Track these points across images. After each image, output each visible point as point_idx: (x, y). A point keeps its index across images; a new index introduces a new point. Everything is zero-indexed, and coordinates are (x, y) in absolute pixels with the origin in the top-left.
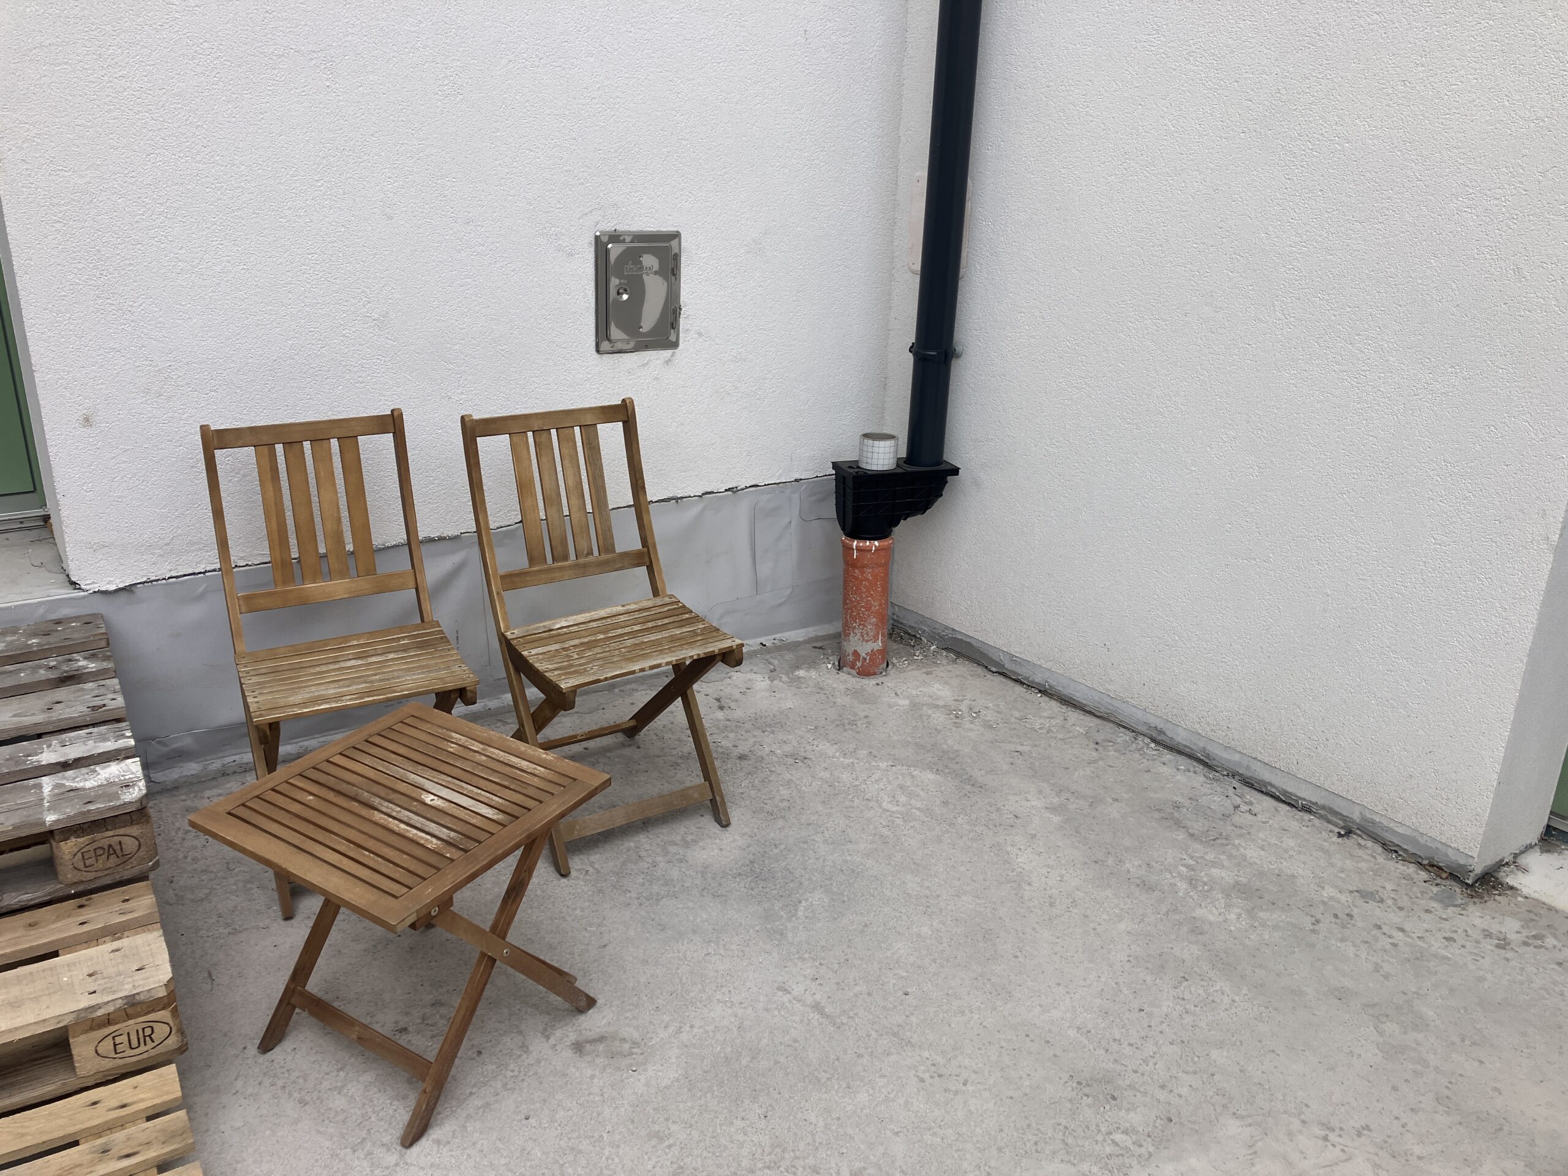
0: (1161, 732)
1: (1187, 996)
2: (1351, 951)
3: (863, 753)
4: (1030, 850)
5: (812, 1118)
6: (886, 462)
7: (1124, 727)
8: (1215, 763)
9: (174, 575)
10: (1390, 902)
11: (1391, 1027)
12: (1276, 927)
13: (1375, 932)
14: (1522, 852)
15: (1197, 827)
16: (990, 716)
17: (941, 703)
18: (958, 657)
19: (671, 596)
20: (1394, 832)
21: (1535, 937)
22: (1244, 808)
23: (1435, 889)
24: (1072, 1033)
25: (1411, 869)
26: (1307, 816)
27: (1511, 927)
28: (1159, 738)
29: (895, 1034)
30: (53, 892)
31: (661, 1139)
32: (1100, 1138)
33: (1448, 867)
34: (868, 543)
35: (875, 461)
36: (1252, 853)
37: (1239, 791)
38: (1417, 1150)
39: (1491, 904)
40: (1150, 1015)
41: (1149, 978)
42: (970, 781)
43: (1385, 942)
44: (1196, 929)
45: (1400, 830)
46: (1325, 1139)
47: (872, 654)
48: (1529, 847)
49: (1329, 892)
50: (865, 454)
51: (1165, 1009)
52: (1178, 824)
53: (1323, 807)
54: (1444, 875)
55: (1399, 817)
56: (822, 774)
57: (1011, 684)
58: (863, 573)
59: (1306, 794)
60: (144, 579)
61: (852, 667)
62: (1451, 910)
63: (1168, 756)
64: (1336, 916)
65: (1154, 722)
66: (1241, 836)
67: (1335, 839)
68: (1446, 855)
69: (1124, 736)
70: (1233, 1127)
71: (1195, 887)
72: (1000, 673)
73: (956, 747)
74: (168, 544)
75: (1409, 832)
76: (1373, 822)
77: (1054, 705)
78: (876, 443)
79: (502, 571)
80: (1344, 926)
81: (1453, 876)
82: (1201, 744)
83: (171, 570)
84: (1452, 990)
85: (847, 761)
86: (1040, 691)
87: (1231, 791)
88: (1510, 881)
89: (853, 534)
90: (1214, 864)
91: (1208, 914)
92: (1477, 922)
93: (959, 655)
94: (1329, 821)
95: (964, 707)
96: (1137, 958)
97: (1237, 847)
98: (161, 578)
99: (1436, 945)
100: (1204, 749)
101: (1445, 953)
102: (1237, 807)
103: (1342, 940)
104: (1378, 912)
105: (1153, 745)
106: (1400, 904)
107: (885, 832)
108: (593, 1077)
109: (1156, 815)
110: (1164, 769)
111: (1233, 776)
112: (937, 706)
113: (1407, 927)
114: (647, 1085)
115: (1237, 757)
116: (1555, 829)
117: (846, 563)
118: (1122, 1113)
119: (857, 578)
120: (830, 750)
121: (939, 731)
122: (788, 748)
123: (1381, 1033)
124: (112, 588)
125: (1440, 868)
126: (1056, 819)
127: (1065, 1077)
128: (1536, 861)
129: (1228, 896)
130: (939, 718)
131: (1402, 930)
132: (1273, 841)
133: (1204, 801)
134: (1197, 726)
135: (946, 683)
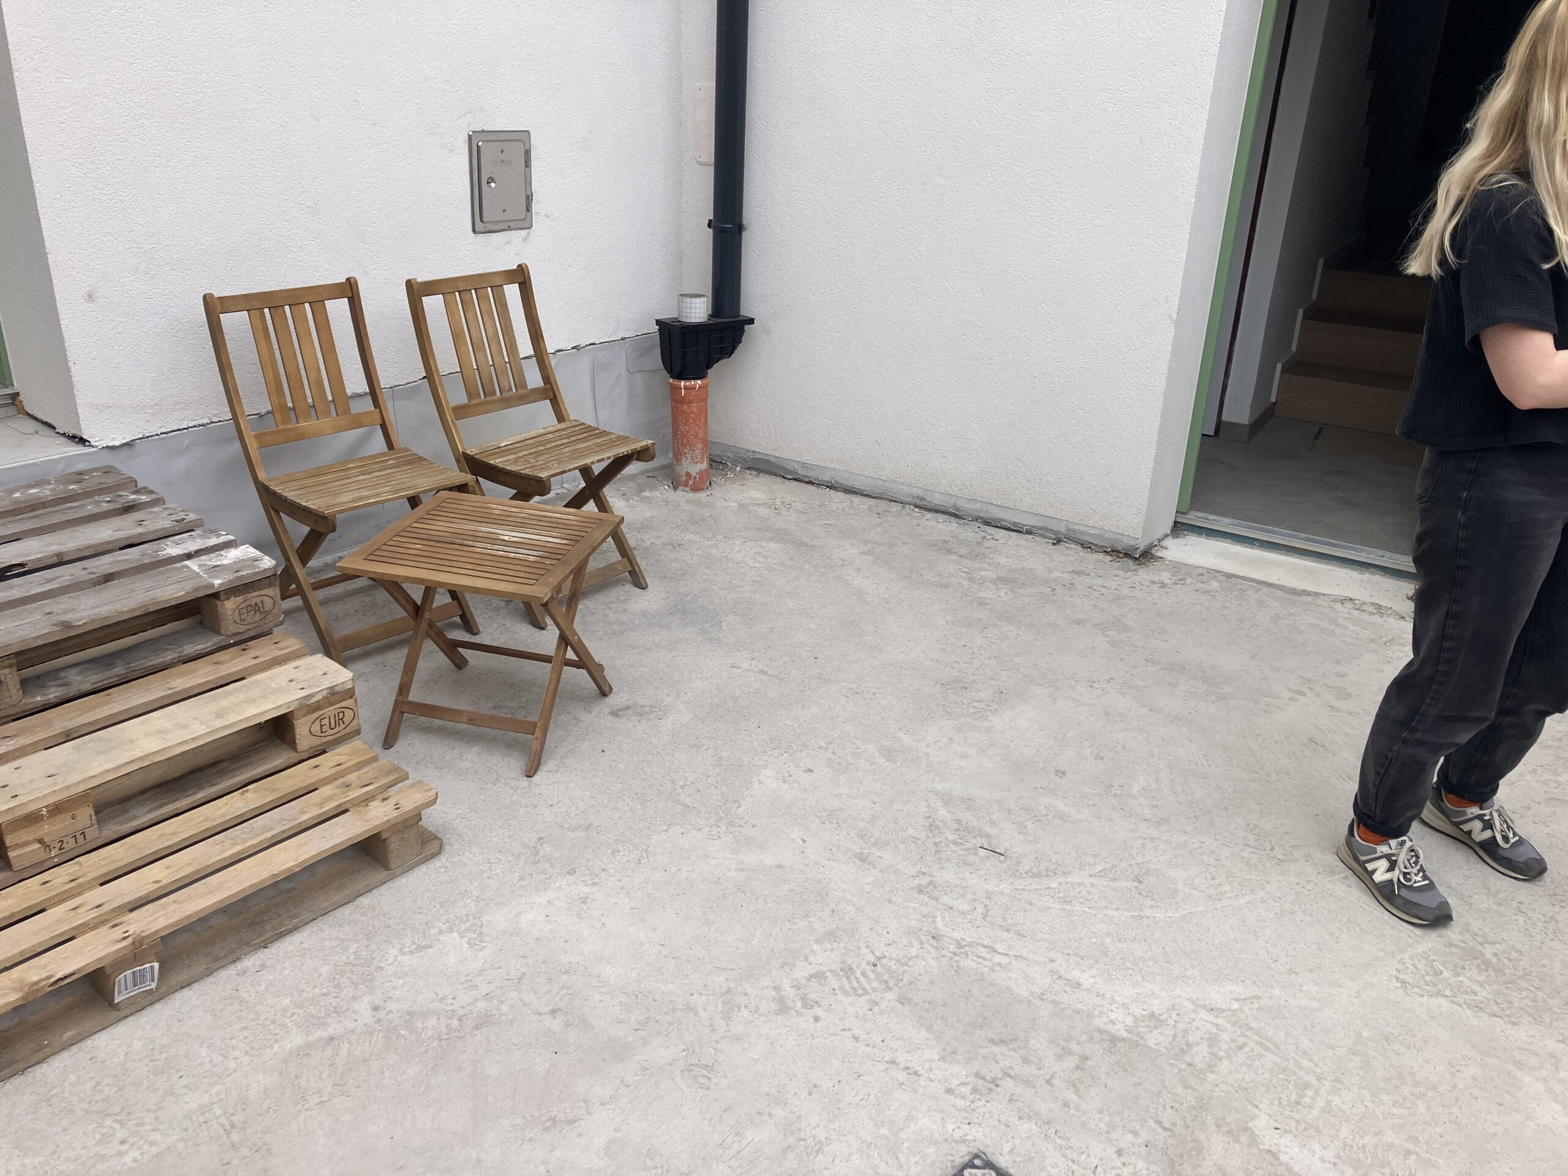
0: (922, 499)
1: (989, 635)
2: (1078, 601)
3: (720, 537)
4: (860, 577)
5: (789, 723)
6: (702, 315)
7: (894, 501)
8: (963, 513)
9: (165, 431)
10: (1093, 574)
11: (1110, 633)
12: (1030, 596)
13: (1089, 590)
14: (1163, 539)
15: (963, 551)
16: (799, 506)
17: (761, 502)
18: (759, 473)
19: (576, 421)
20: (1088, 534)
21: (1180, 580)
22: (989, 537)
23: (1118, 564)
24: (927, 662)
25: (1101, 556)
26: (1030, 537)
27: (1165, 577)
28: (921, 503)
29: (820, 678)
30: (218, 643)
31: (699, 747)
32: (965, 706)
33: (1123, 549)
34: (693, 382)
35: (693, 315)
36: (1003, 560)
37: (982, 529)
38: (1142, 684)
39: (1151, 567)
40: (971, 647)
41: (963, 631)
42: (802, 544)
43: (1096, 594)
44: (982, 603)
45: (1091, 531)
46: (1091, 686)
47: (701, 473)
48: (1166, 536)
49: (1056, 574)
50: (684, 310)
51: (979, 644)
52: (950, 551)
53: (1041, 528)
54: (1121, 555)
55: (1091, 523)
56: (698, 552)
57: (805, 485)
58: (690, 407)
59: (1028, 521)
60: (141, 436)
61: (686, 485)
62: (1129, 573)
63: (929, 515)
64: (1064, 585)
65: (916, 492)
66: (991, 553)
67: (1051, 547)
68: (1122, 541)
69: (895, 507)
70: (1039, 690)
71: (973, 582)
72: (794, 479)
73: (784, 527)
74: (157, 405)
75: (1097, 532)
76: (1074, 531)
77: (841, 496)
78: (694, 300)
79: (452, 404)
80: (1070, 590)
81: (1127, 555)
82: (952, 501)
83: (161, 427)
84: (1140, 611)
85: (711, 543)
86: (828, 487)
87: (977, 530)
88: (1160, 554)
89: (680, 377)
90: (981, 569)
91: (987, 594)
92: (1146, 577)
93: (760, 471)
94: (1045, 537)
95: (778, 502)
96: (952, 622)
97: (992, 559)
98: (154, 434)
99: (1126, 591)
100: (954, 505)
101: (1131, 594)
102: (984, 538)
103: (1072, 596)
104: (1088, 580)
105: (917, 510)
106: (1099, 574)
107: (758, 578)
108: (634, 726)
109: (934, 548)
110: (929, 523)
111: (976, 520)
112: (759, 504)
113: (1106, 585)
114: (673, 724)
115: (978, 505)
116: (1179, 523)
117: (674, 400)
118: (973, 694)
119: (685, 413)
120: (697, 538)
121: (767, 519)
122: (663, 540)
123: (1107, 636)
124: (117, 443)
125: (1118, 551)
126: (870, 558)
127: (933, 683)
128: (1169, 542)
129: (996, 584)
130: (763, 512)
131: (1105, 587)
132: (1013, 553)
133: (961, 536)
134: (948, 489)
135: (758, 489)
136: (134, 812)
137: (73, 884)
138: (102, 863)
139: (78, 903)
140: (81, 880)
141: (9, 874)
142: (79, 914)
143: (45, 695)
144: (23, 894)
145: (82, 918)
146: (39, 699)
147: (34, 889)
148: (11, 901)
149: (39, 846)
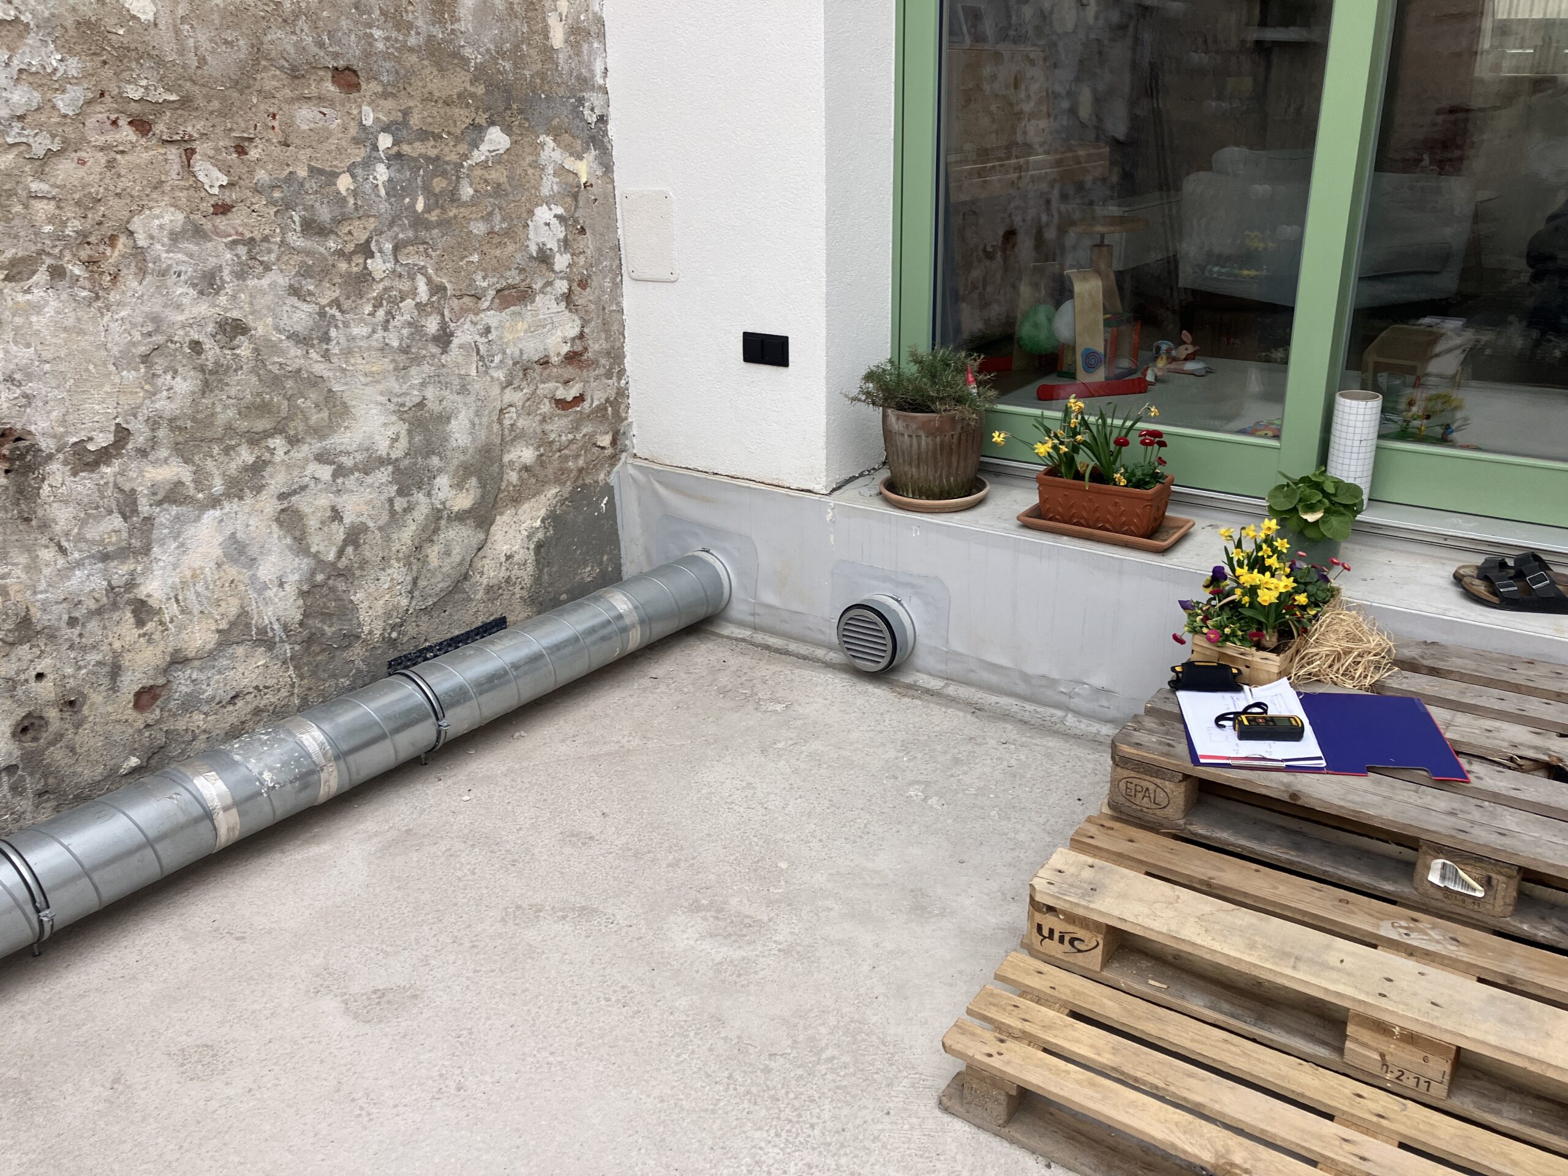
136: (1504, 1107)
137: (1375, 1119)
138: (1421, 1126)
139: (1354, 1138)
140: (1384, 1122)
141: (1338, 1059)
142: (1342, 1149)
143: (1536, 928)
144: (1332, 1087)
145: (1337, 1154)
146: (1525, 927)
147: (1346, 1091)
148: (1316, 1083)
149: (1378, 1057)
